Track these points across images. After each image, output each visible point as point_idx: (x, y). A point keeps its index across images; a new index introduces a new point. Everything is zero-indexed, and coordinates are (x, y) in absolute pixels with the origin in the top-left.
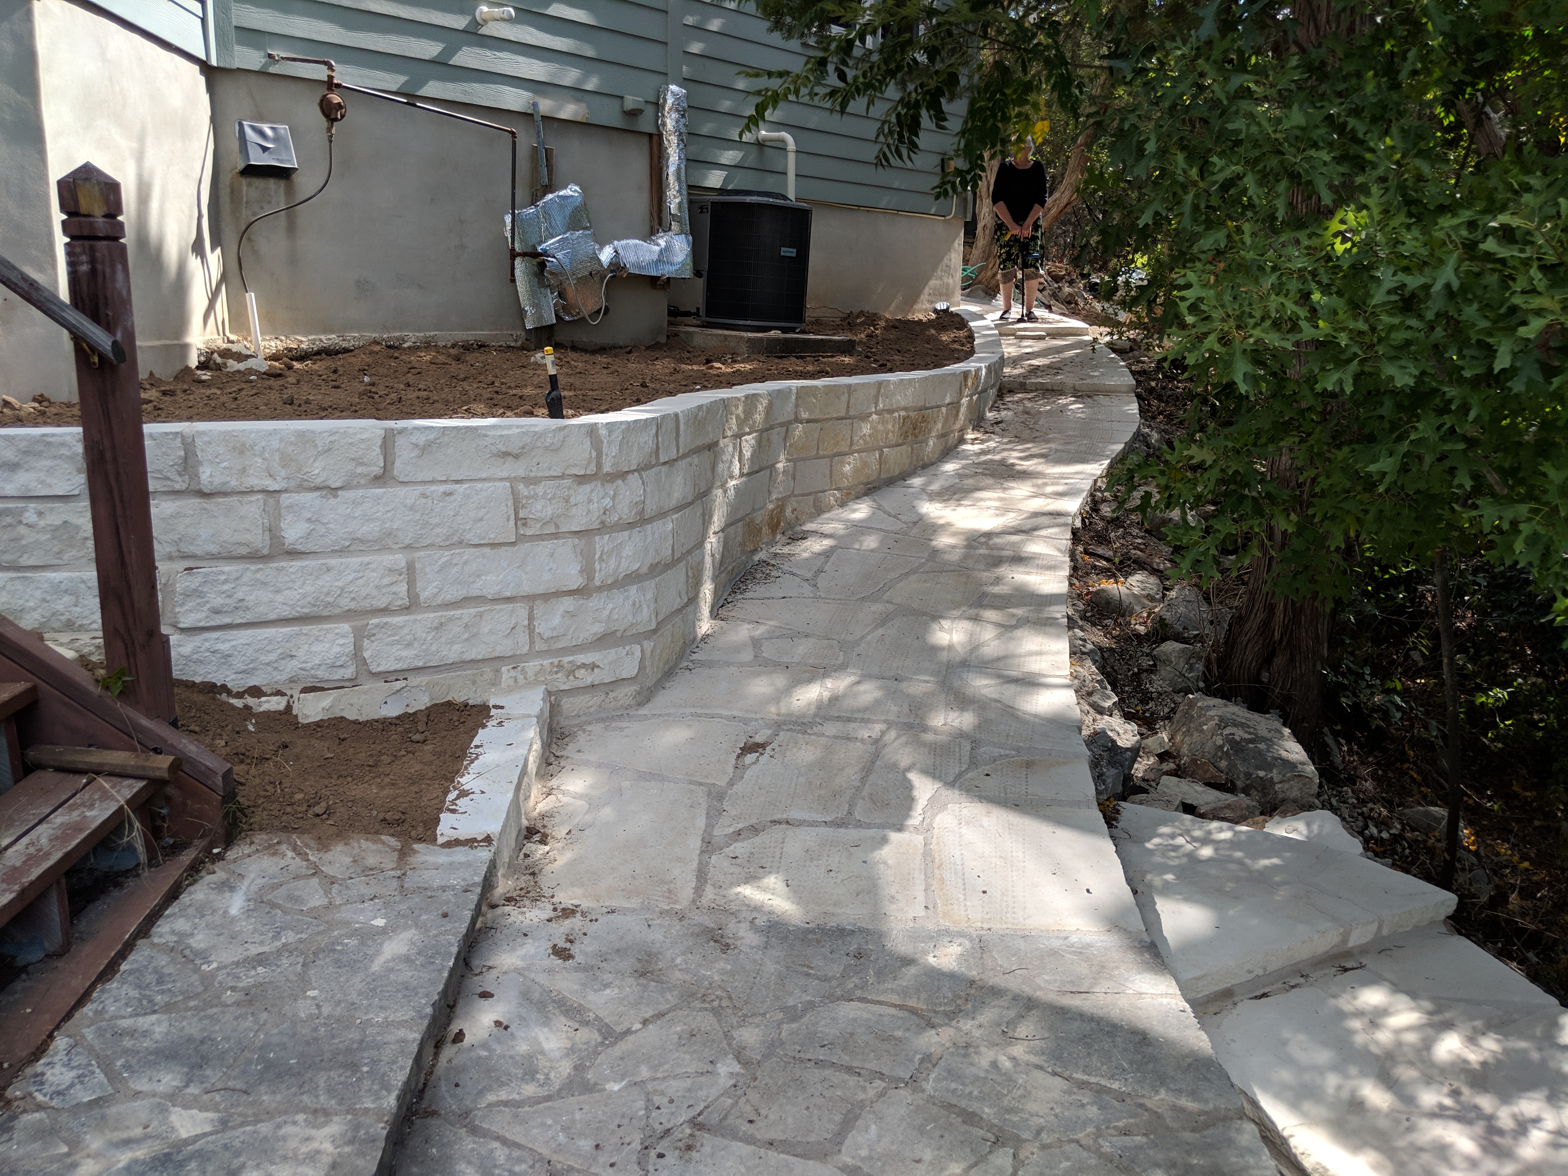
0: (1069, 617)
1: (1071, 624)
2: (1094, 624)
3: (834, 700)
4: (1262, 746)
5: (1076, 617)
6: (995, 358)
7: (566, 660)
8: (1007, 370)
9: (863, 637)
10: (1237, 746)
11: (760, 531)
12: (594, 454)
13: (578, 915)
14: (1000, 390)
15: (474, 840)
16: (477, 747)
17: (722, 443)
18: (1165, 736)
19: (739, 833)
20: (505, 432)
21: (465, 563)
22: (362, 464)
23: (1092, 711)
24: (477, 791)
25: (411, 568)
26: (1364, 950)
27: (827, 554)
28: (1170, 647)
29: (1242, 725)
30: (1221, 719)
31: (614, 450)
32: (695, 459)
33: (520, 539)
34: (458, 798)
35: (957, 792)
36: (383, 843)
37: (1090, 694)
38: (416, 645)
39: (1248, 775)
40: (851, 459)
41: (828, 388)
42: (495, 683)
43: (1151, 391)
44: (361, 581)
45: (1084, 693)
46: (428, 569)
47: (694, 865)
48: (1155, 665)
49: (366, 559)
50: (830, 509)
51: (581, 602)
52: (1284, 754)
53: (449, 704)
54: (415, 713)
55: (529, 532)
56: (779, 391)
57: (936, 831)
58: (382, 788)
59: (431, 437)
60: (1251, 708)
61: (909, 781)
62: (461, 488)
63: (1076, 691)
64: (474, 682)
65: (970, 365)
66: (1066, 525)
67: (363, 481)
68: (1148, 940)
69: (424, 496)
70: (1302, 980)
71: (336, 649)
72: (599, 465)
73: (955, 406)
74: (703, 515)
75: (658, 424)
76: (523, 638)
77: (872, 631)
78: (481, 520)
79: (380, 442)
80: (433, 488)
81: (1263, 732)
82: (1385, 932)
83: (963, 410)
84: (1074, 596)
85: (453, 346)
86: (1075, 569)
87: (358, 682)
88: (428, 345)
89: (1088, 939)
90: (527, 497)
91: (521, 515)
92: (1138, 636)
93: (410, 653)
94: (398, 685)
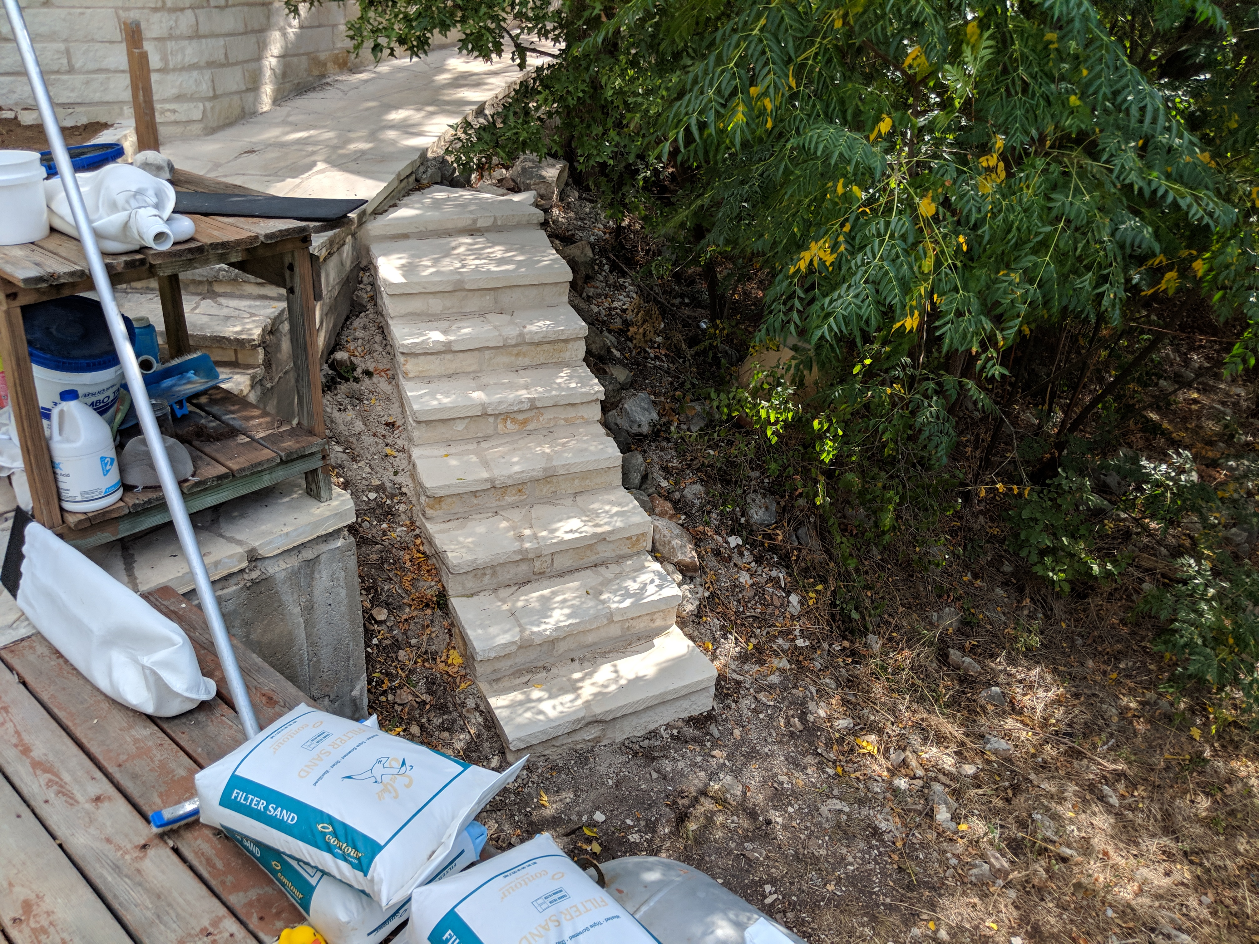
3: (308, 137)
16: (100, 135)
21: (97, 50)
27: (369, 81)
38: (76, 91)
42: (121, 114)
44: (43, 56)
46: (77, 52)
49: (44, 45)
51: (164, 76)
53: (98, 123)
61: (315, 164)
62: (89, 11)
63: (439, 139)
64: (110, 113)
67: (37, 5)
69: (70, 14)
74: (258, 43)
78: (101, 29)
80: (74, 10)
93: (73, 95)
94: (70, 111)
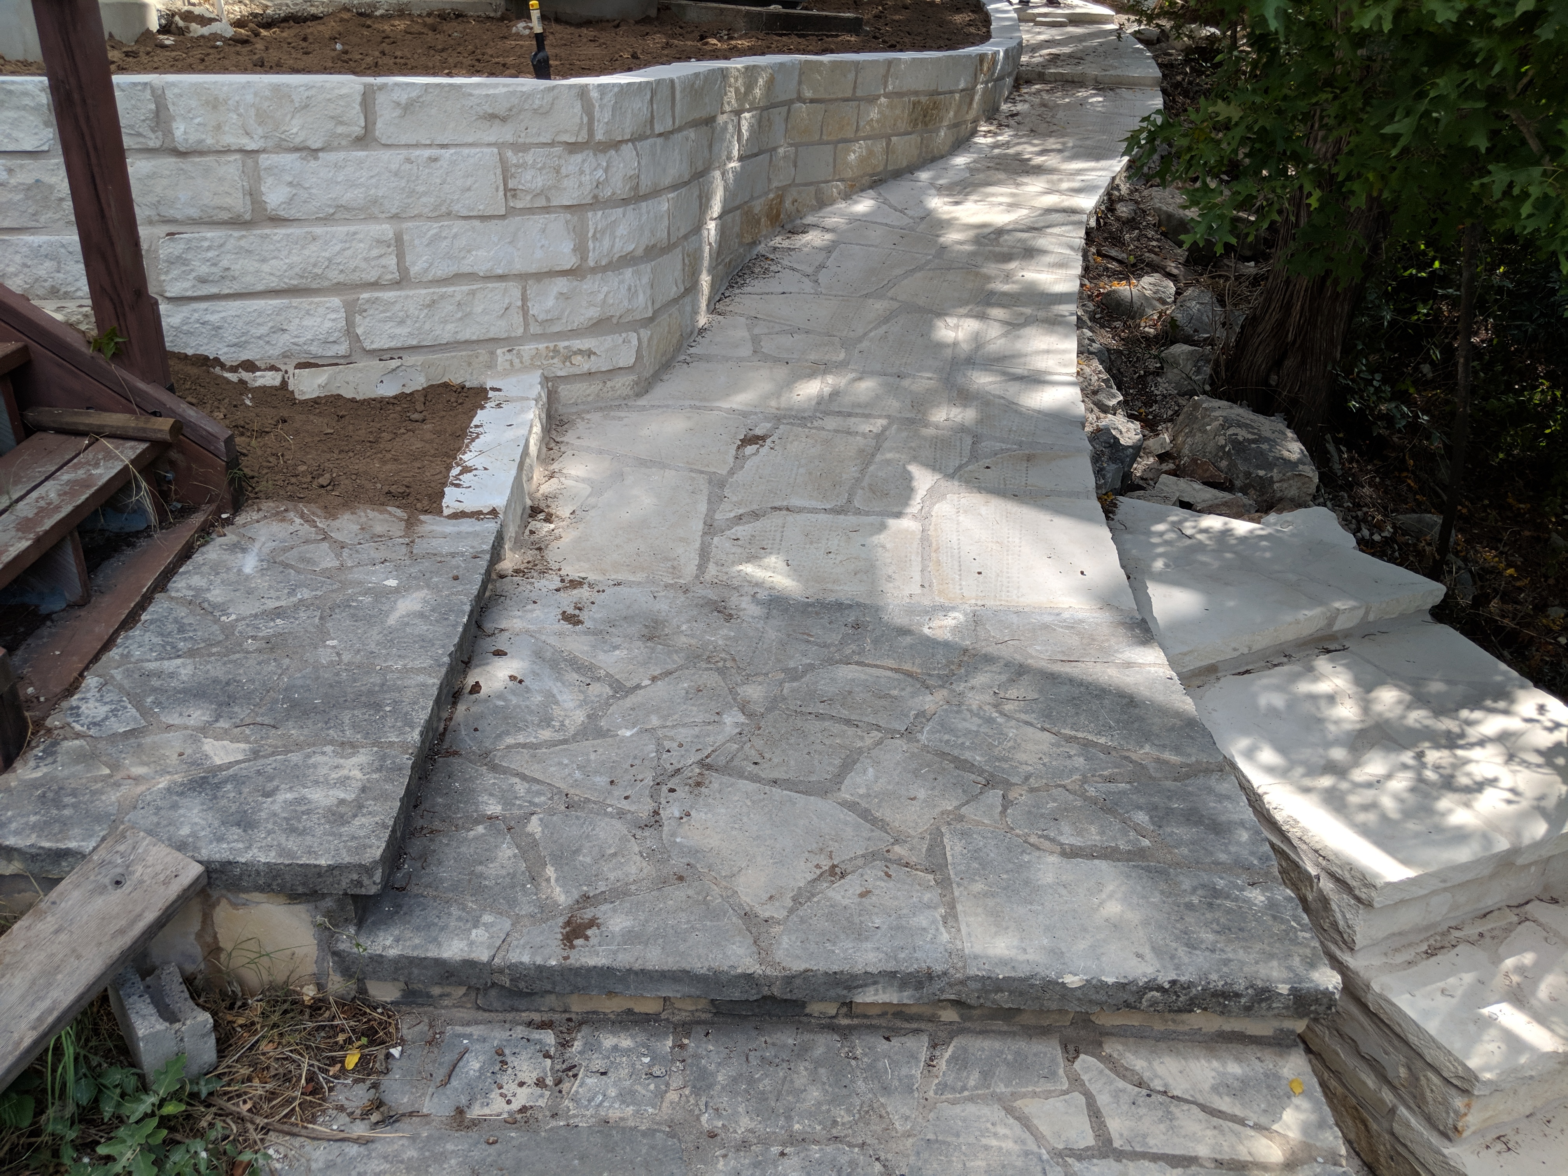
0: (1079, 318)
1: (1080, 324)
2: (1103, 326)
3: (835, 394)
4: (1265, 446)
5: (1085, 318)
6: (1013, 43)
7: (562, 344)
8: (1024, 59)
9: (865, 334)
10: (1239, 446)
11: (758, 222)
12: (585, 120)
13: (586, 586)
14: (1017, 80)
15: (480, 513)
16: (476, 426)
17: (722, 119)
18: (1166, 437)
19: (740, 517)
20: (491, 92)
21: (455, 236)
22: (341, 123)
23: (1096, 409)
24: (480, 467)
25: (399, 239)
26: (1347, 634)
27: (829, 250)
28: (1180, 349)
29: (1246, 426)
30: (1226, 419)
31: (607, 116)
32: (692, 134)
33: (511, 212)
34: (461, 473)
35: (956, 483)
36: (390, 513)
37: (1095, 393)
38: (409, 322)
39: (1248, 474)
40: (856, 147)
41: (834, 63)
42: (491, 365)
43: (1178, 85)
44: (348, 253)
45: (1090, 393)
46: (416, 242)
47: (697, 545)
48: (1162, 368)
49: (352, 229)
50: (833, 202)
51: (575, 283)
52: (1286, 454)
53: (446, 385)
54: (412, 394)
55: (519, 205)
56: (781, 64)
57: (934, 519)
58: (384, 462)
59: (414, 94)
60: (1256, 411)
61: (909, 473)
62: (447, 153)
63: (1082, 390)
64: (470, 364)
65: (986, 49)
66: (1080, 223)
67: (344, 143)
68: (1139, 617)
69: (408, 160)
70: (1285, 660)
71: (328, 324)
72: (591, 132)
73: (969, 92)
74: (700, 197)
75: (653, 88)
76: (517, 319)
77: (875, 328)
78: (469, 189)
79: (359, 99)
80: (418, 152)
81: (1267, 433)
82: (1371, 617)
83: (977, 98)
84: (1083, 297)
85: (429, 15)
86: (1086, 269)
87: (353, 359)
88: (401, 13)
89: (1081, 615)
90: (517, 166)
91: (510, 185)
92: (1146, 338)
93: (403, 331)
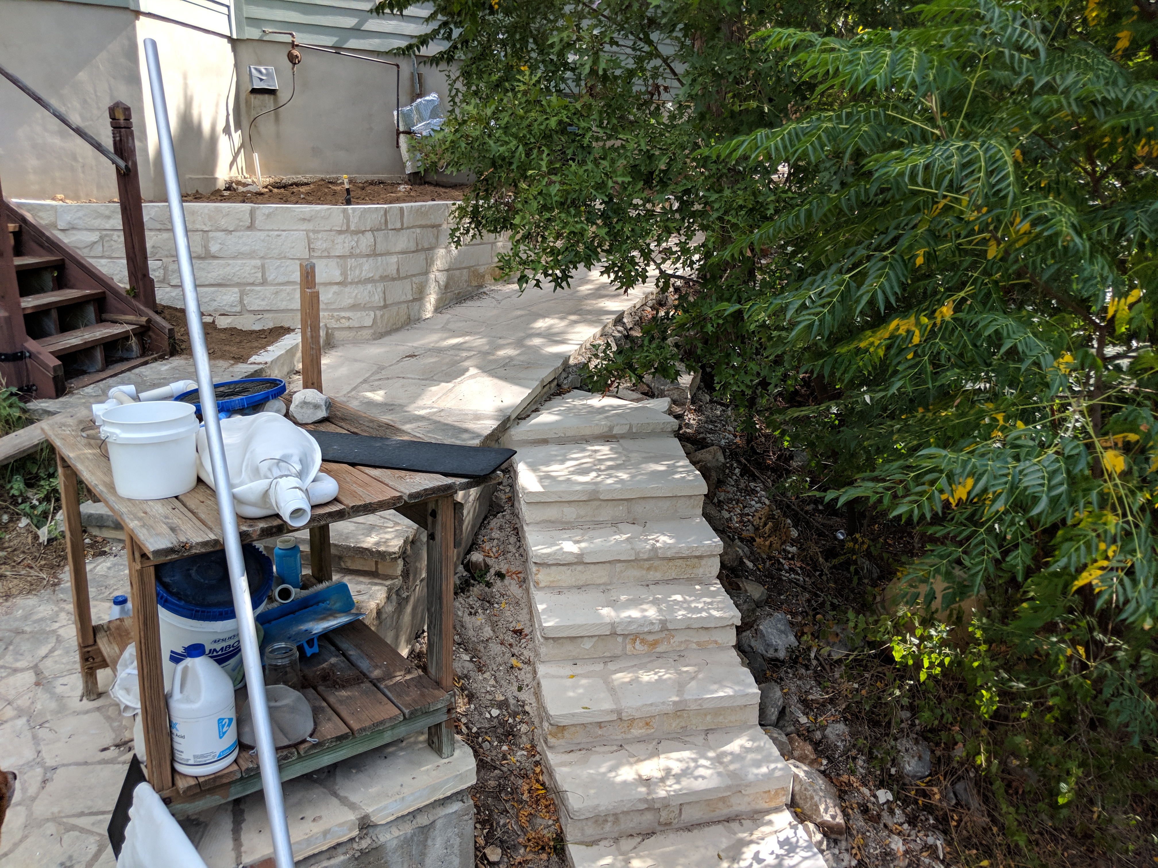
3: (464, 343)
12: (346, 221)
15: (260, 363)
16: (281, 339)
19: (380, 379)
20: (304, 210)
21: (287, 266)
22: (242, 221)
24: (271, 351)
33: (311, 257)
34: (263, 352)
35: (486, 374)
38: (266, 300)
44: (242, 271)
46: (271, 268)
47: (354, 386)
49: (245, 261)
51: (342, 288)
53: (282, 327)
54: (265, 330)
55: (316, 255)
57: (462, 384)
59: (271, 211)
61: (468, 370)
62: (285, 233)
64: (293, 319)
67: (242, 229)
68: (508, 415)
69: (268, 236)
70: (585, 442)
71: (233, 299)
74: (426, 259)
75: (386, 210)
78: (293, 248)
79: (249, 212)
80: (272, 233)
87: (242, 314)
90: (314, 239)
91: (311, 247)
93: (264, 303)
94: (259, 317)
